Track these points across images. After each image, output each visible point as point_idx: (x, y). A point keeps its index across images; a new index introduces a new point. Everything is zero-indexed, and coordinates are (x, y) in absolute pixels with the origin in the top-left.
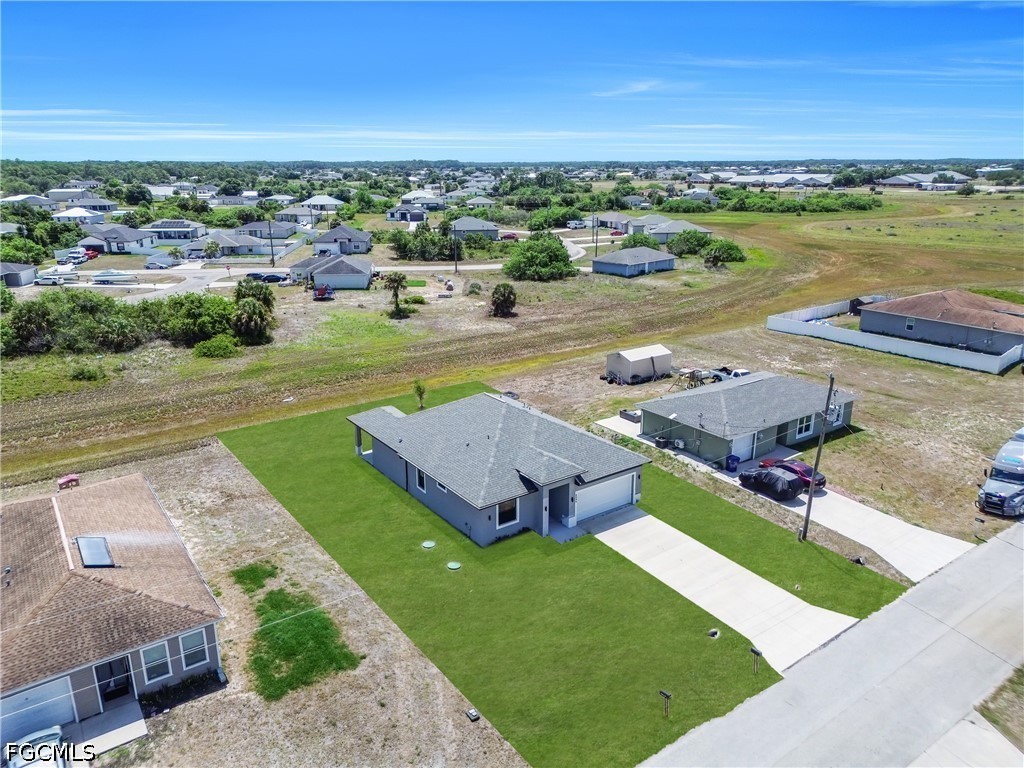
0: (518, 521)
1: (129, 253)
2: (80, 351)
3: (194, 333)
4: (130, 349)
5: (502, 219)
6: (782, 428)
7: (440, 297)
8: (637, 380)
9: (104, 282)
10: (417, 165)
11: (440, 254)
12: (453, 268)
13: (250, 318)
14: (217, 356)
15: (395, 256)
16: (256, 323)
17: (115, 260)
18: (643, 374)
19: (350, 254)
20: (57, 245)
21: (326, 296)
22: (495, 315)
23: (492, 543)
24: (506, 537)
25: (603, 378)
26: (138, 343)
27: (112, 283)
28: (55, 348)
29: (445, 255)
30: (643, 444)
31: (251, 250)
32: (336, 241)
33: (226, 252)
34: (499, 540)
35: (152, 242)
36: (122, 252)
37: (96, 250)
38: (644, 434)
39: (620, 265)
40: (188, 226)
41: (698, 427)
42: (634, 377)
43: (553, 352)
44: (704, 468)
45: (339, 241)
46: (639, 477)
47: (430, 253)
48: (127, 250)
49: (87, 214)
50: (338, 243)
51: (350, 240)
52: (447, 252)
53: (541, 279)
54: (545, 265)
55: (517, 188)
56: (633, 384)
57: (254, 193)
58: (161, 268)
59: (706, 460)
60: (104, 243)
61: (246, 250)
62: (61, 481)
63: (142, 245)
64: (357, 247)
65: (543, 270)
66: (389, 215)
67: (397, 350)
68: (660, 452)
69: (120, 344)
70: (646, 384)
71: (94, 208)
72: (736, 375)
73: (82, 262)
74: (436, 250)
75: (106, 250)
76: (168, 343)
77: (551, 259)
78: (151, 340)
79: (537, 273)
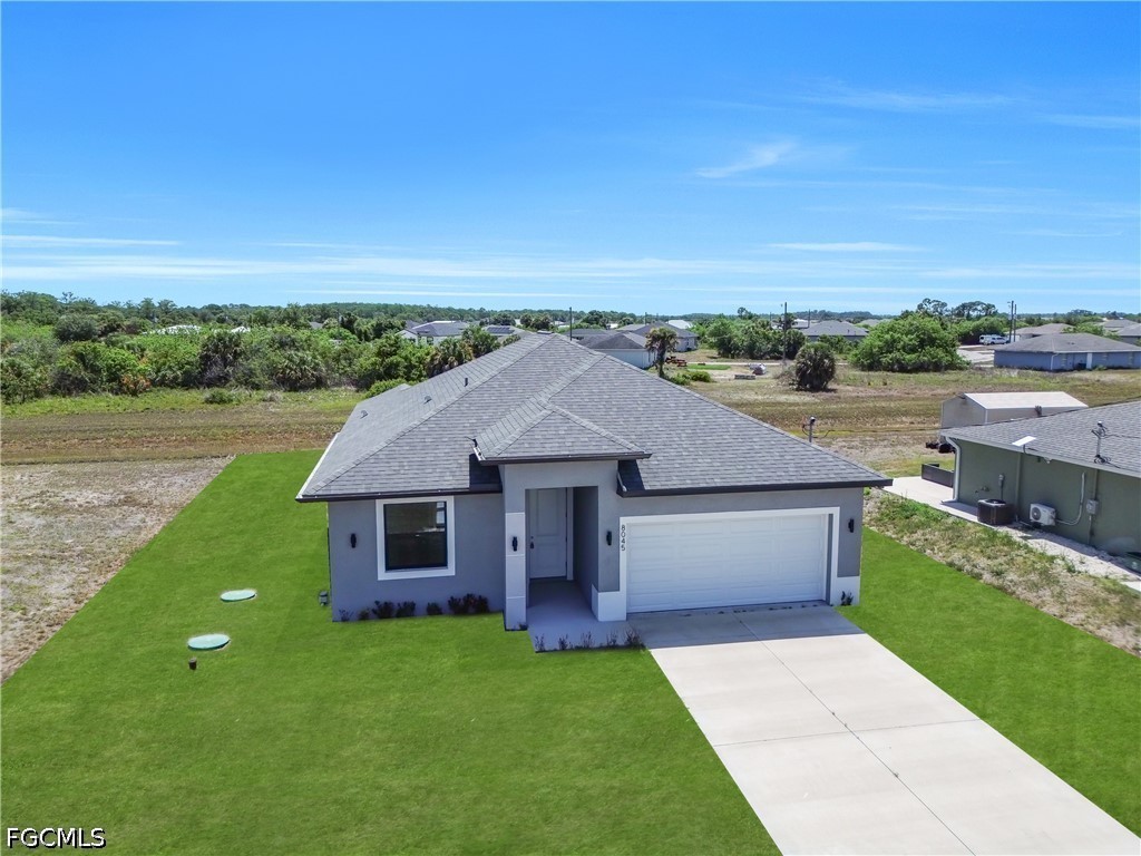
0: (450, 571)
2: (257, 387)
4: (304, 388)
11: (774, 350)
22: (798, 389)
23: (364, 617)
24: (407, 611)
25: (932, 446)
26: (319, 385)
28: (233, 381)
29: (779, 352)
30: (949, 515)
34: (385, 611)
38: (960, 502)
39: (1040, 353)
41: (1090, 462)
44: (1098, 567)
46: (851, 525)
47: (760, 350)
52: (782, 349)
53: (903, 369)
54: (913, 350)
59: (1111, 554)
65: (908, 357)
68: (986, 530)
74: (769, 346)
76: (354, 389)
77: (922, 344)
78: (338, 384)
79: (898, 361)
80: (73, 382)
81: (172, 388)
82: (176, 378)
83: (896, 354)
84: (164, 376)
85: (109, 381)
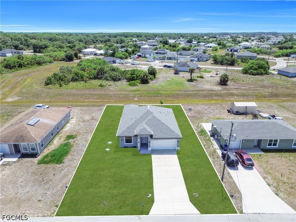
0: (132, 143)
1: (146, 57)
2: (108, 80)
3: (131, 79)
4: (117, 81)
5: (266, 53)
6: (259, 141)
7: (211, 76)
8: (238, 113)
9: (133, 64)
10: (260, 34)
12: (226, 68)
13: (144, 77)
14: (132, 85)
15: (213, 63)
16: (145, 78)
17: (142, 59)
18: (241, 111)
19: (200, 61)
20: (133, 54)
21: (177, 73)
22: (219, 84)
24: (128, 147)
25: (227, 110)
26: (120, 80)
27: (134, 65)
28: (103, 78)
29: (228, 64)
31: (175, 58)
32: (197, 57)
33: (168, 59)
34: (125, 147)
35: (154, 55)
36: (145, 57)
37: (140, 56)
38: (211, 131)
39: (287, 72)
40: (165, 51)
41: (220, 132)
42: (237, 112)
43: (227, 99)
44: (216, 147)
45: (198, 57)
47: (224, 63)
48: (146, 56)
49: (148, 47)
50: (197, 58)
51: (201, 57)
53: (253, 74)
55: (287, 42)
56: (236, 114)
57: (196, 42)
58: (150, 62)
59: (220, 144)
60: (142, 54)
61: (173, 58)
62: (67, 107)
63: (150, 55)
64: (203, 59)
65: (254, 71)
66: (227, 50)
67: (176, 91)
69: (115, 79)
70: (242, 115)
71: (151, 45)
72: (276, 119)
73: (135, 59)
74: (226, 62)
75: (142, 56)
76: (126, 81)
77: (259, 67)
78: (123, 79)
79: (252, 72)
80: (75, 79)
81: (92, 79)
82: (92, 77)
83: (252, 70)
84: (91, 77)
85: (81, 78)
